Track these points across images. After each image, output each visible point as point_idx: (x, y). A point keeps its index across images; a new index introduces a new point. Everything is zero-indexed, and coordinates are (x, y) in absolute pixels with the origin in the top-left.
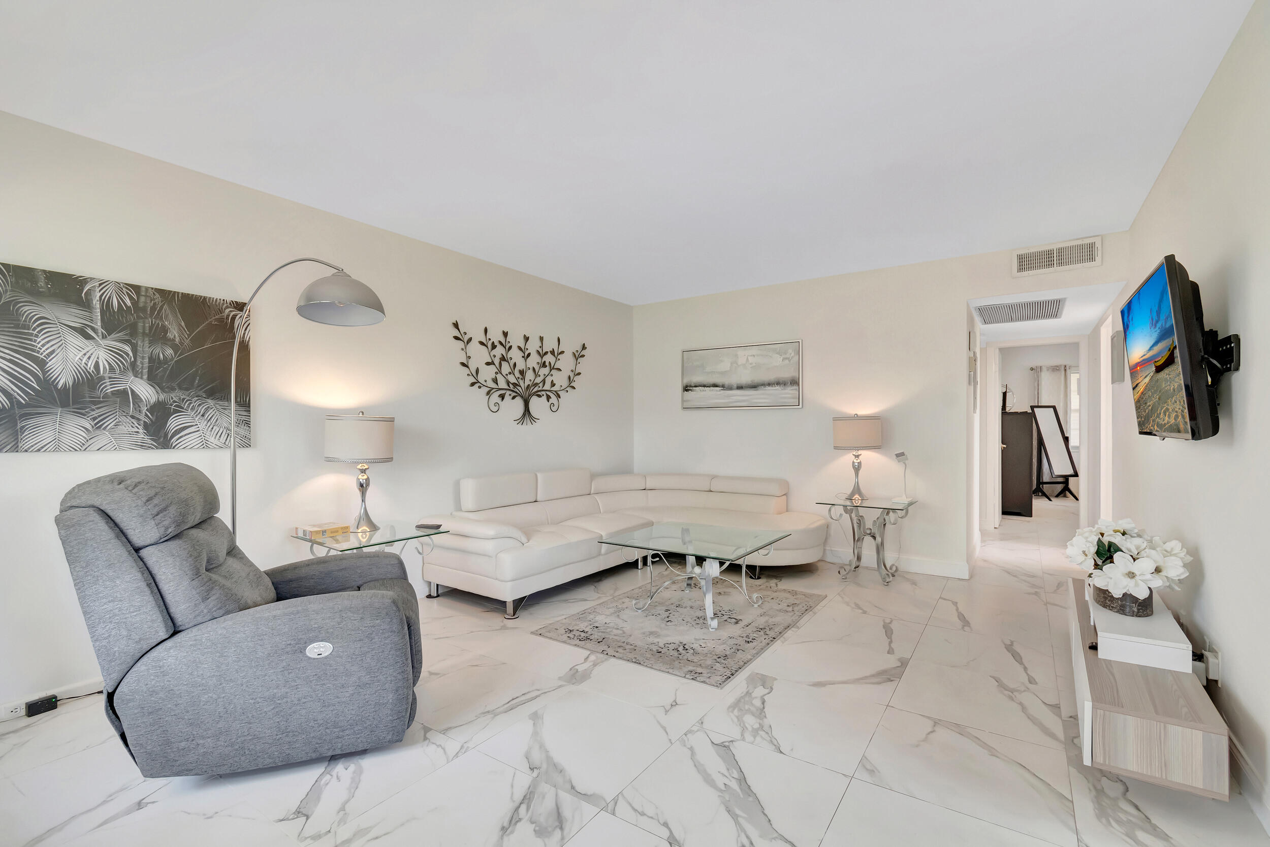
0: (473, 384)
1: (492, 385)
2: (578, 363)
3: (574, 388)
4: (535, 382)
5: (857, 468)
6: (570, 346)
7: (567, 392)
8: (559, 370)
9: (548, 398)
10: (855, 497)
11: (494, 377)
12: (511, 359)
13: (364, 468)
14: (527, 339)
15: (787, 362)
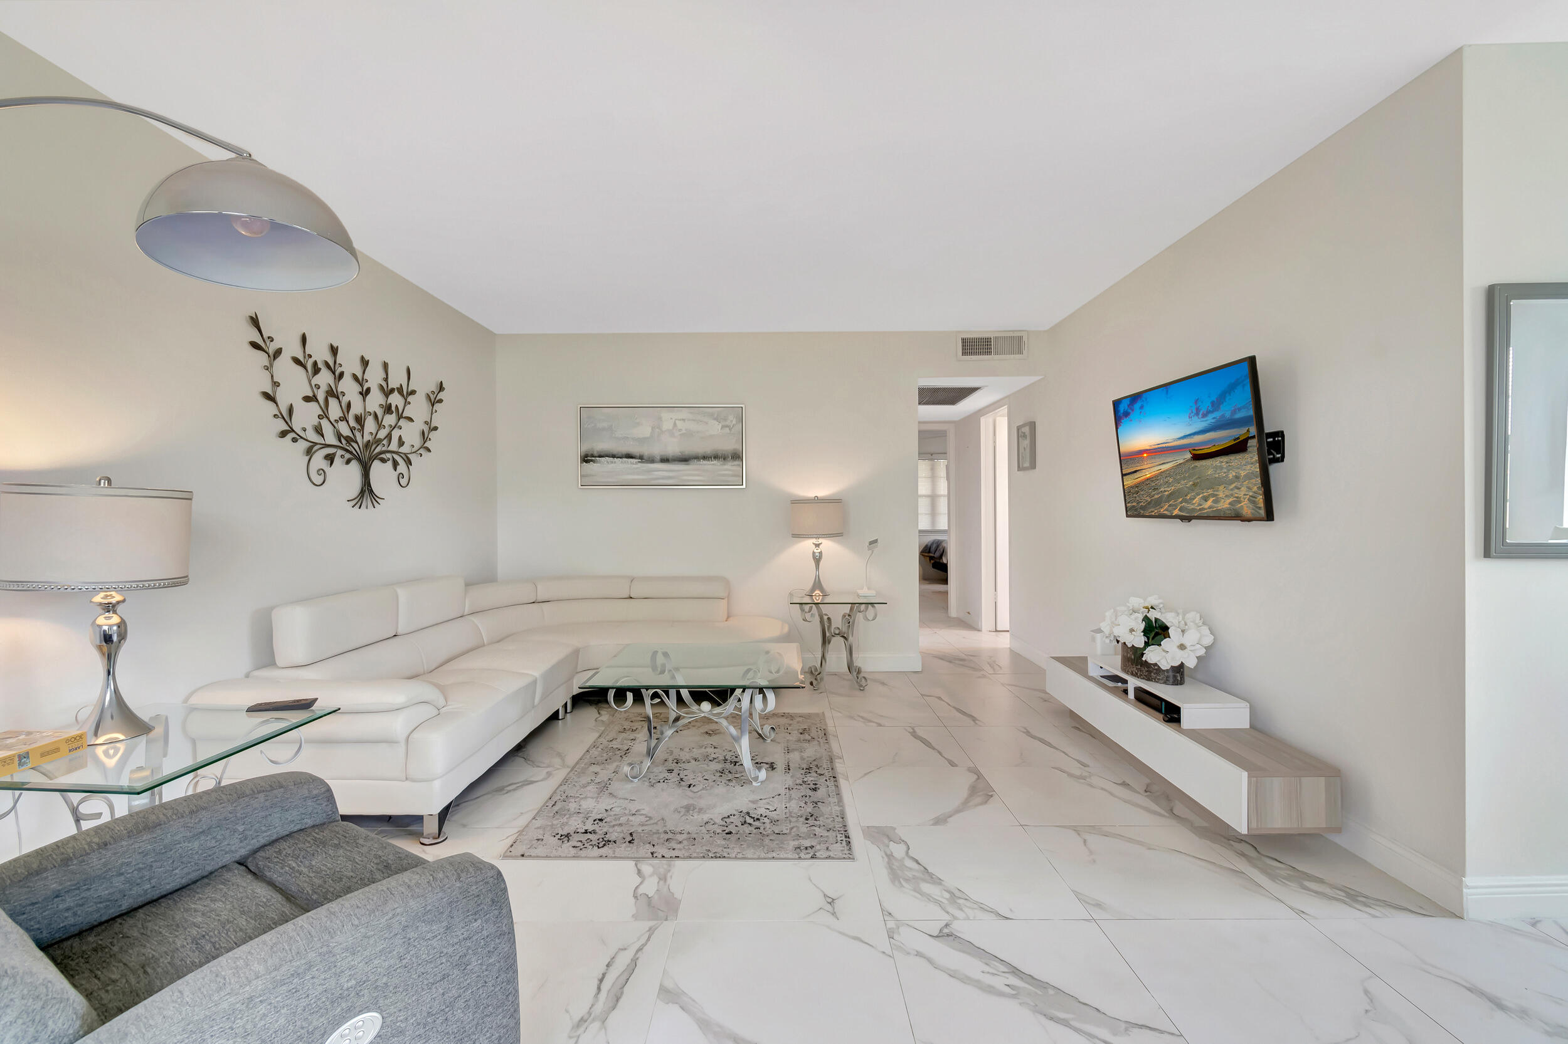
0: (283, 434)
1: (313, 437)
2: (434, 411)
3: (429, 450)
4: (378, 437)
5: (817, 559)
6: (423, 385)
7: (421, 455)
8: (410, 419)
9: (395, 464)
10: (816, 592)
11: (316, 423)
12: (343, 394)
13: (114, 601)
14: (365, 363)
15: (727, 430)
